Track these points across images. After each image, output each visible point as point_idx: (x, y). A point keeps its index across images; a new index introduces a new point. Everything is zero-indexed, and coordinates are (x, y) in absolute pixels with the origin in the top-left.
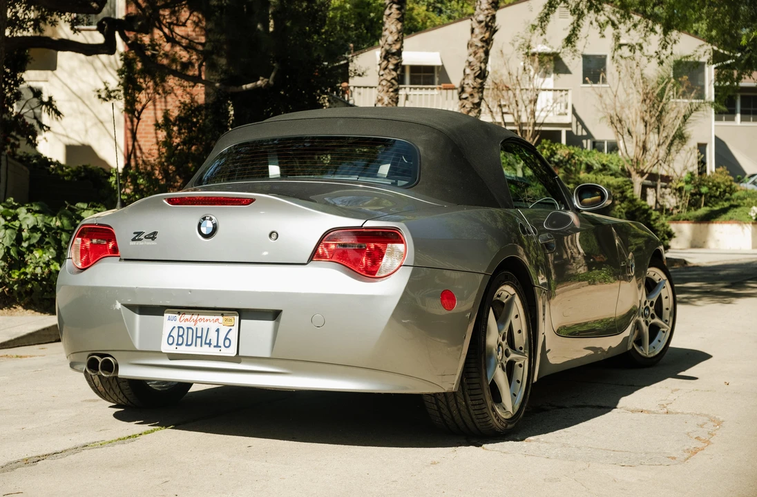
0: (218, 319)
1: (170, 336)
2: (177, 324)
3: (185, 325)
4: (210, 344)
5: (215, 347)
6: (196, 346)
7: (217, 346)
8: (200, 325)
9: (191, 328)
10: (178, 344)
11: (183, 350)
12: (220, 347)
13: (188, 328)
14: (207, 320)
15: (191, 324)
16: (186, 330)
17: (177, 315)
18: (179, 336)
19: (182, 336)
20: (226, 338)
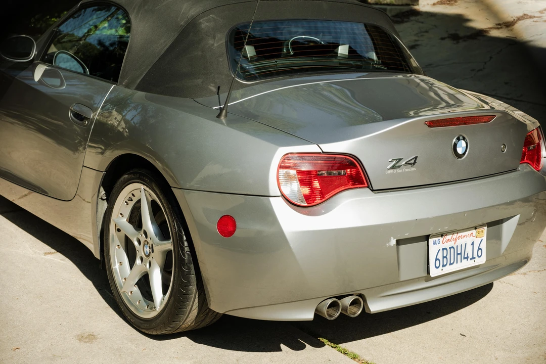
0: (472, 233)
1: (437, 259)
2: (441, 246)
3: (447, 245)
4: (467, 258)
5: (471, 259)
6: (457, 263)
7: (473, 258)
8: (460, 242)
9: (453, 247)
10: (444, 266)
11: (448, 269)
12: (475, 258)
13: (450, 248)
14: (464, 236)
15: (451, 244)
16: (449, 250)
17: (440, 238)
18: (444, 257)
19: (446, 257)
20: (479, 249)
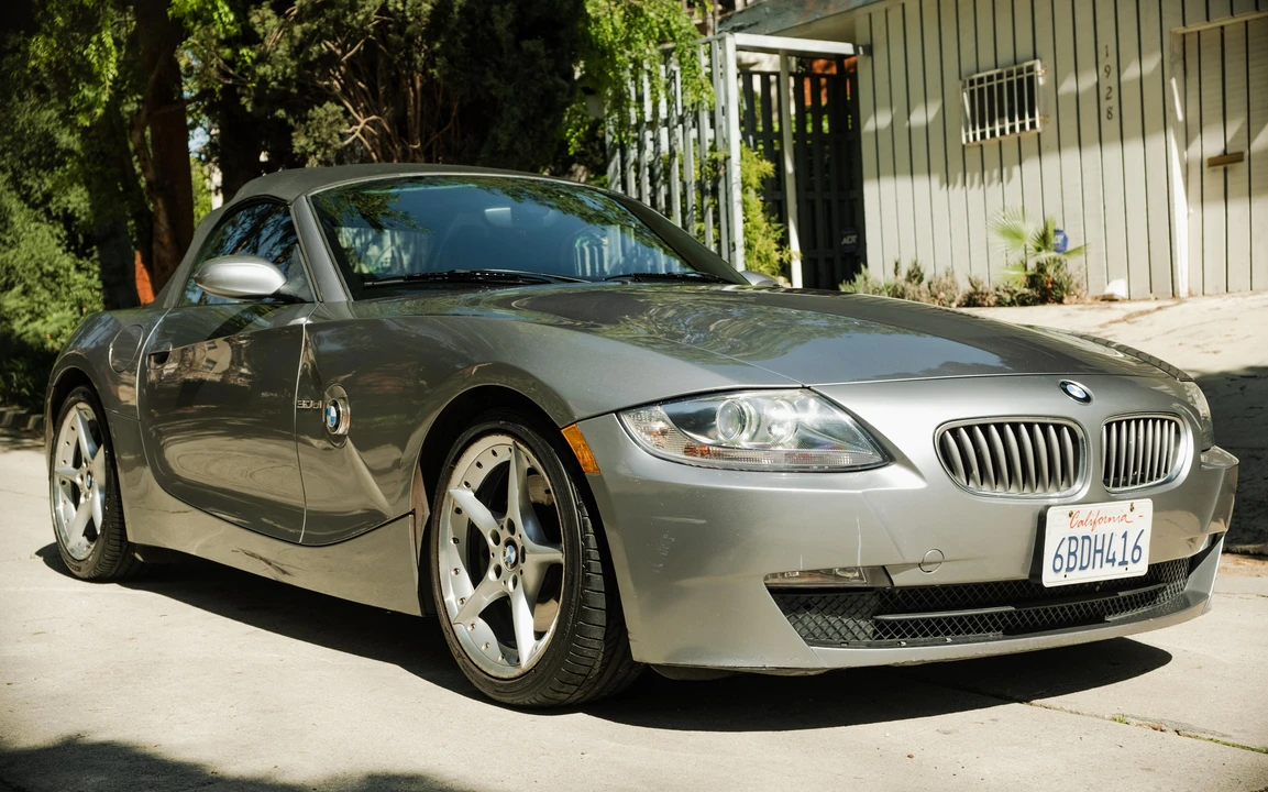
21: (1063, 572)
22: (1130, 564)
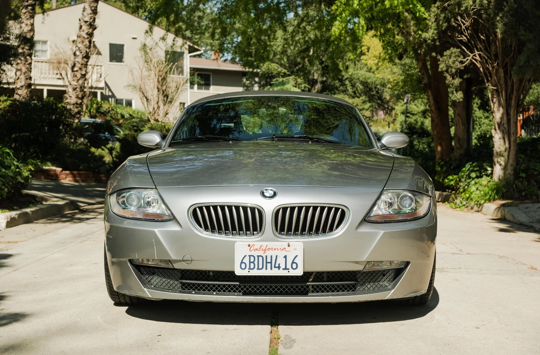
21: (247, 270)
22: (291, 270)
